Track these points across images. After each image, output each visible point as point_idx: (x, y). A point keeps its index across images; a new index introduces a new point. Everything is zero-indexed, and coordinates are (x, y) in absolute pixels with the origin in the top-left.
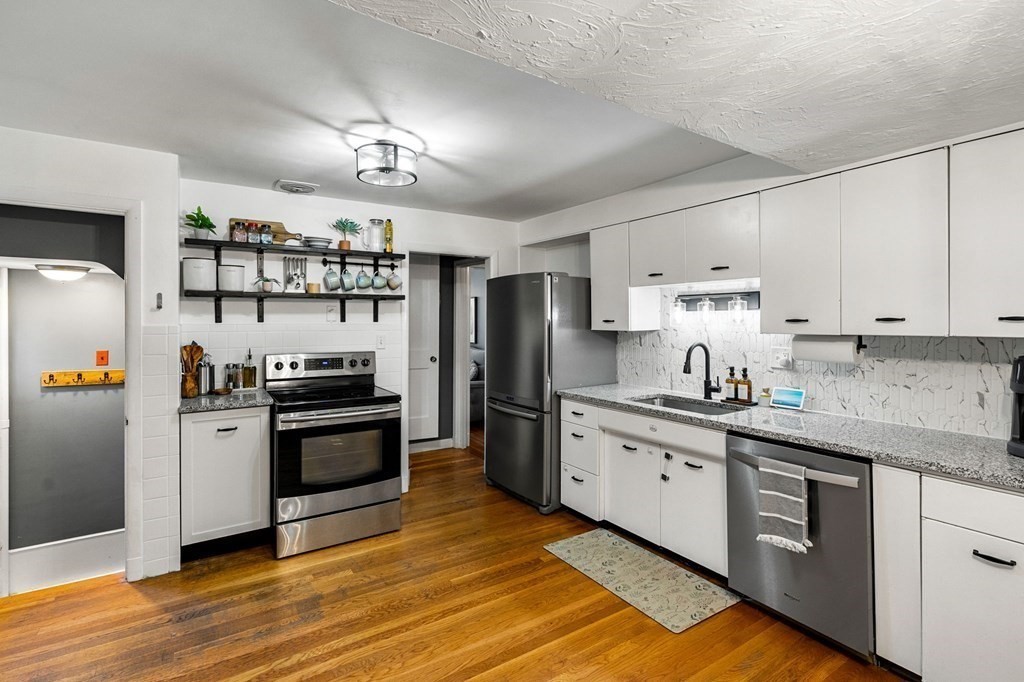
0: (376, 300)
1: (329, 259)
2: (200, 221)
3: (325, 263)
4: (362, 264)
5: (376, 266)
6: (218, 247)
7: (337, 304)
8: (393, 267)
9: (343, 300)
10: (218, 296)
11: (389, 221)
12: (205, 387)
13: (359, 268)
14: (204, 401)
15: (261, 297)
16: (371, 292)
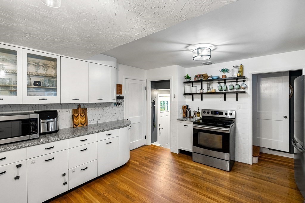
0: (237, 93)
1: (220, 81)
2: (188, 77)
3: (219, 83)
4: (231, 82)
5: (237, 82)
6: (192, 82)
7: (223, 95)
8: (244, 81)
9: (225, 94)
10: (192, 94)
11: (241, 65)
12: (188, 115)
13: (230, 83)
14: (188, 119)
15: (202, 94)
16: (235, 90)
